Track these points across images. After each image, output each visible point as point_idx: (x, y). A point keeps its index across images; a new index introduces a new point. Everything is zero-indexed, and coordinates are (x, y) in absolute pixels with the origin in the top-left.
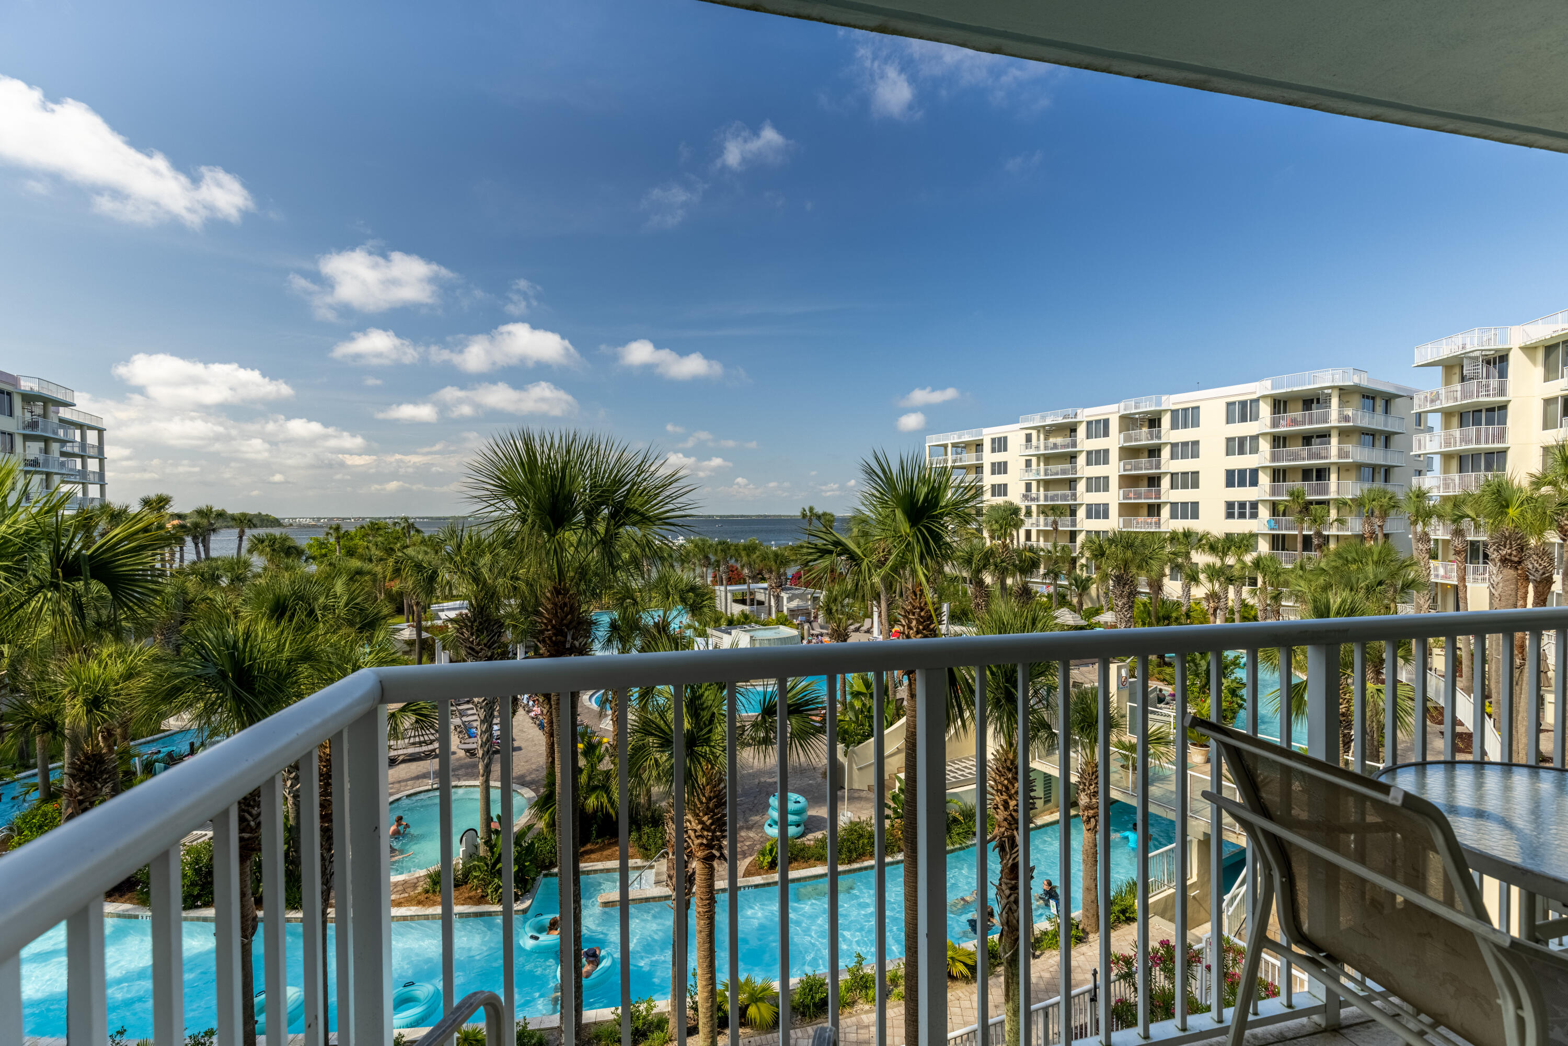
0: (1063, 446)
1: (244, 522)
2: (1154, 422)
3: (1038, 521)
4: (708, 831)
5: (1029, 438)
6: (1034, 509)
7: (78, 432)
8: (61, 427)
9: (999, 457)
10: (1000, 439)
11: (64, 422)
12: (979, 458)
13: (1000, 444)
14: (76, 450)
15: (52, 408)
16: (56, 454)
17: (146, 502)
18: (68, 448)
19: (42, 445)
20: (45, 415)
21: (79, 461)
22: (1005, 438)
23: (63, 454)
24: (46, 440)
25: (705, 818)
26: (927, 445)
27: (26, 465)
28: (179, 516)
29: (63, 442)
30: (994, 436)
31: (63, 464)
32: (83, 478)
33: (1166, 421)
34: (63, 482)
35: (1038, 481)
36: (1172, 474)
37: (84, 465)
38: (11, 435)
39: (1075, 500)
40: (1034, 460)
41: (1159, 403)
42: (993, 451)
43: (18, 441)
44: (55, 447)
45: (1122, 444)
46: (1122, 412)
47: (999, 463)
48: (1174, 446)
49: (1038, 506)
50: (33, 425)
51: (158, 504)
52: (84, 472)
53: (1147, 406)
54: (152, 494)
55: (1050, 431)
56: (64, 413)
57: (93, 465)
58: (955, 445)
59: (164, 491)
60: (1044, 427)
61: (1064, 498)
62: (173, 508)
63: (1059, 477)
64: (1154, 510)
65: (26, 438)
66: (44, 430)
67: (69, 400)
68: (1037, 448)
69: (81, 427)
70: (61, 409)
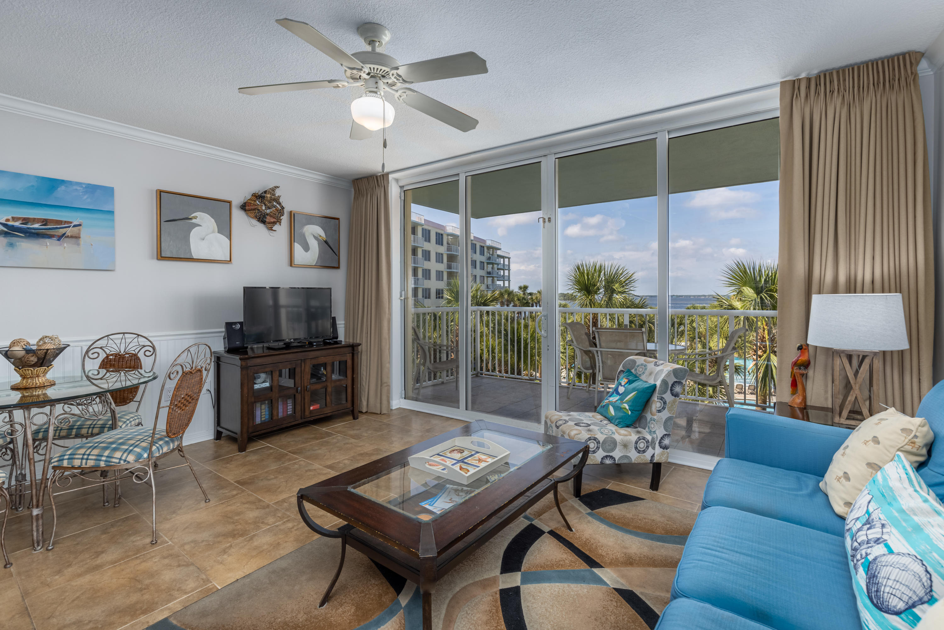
7: (502, 260)
8: (498, 258)
11: (499, 256)
14: (502, 267)
15: (495, 251)
16: (496, 269)
17: (520, 288)
18: (499, 267)
19: (492, 266)
20: (493, 255)
21: (502, 271)
23: (498, 269)
24: (493, 264)
27: (488, 274)
28: (531, 294)
29: (498, 264)
31: (498, 273)
32: (503, 278)
34: (498, 280)
37: (504, 273)
38: (483, 263)
43: (485, 264)
44: (495, 266)
50: (489, 258)
51: (524, 288)
52: (504, 276)
54: (522, 285)
56: (499, 252)
57: (506, 273)
59: (526, 284)
62: (528, 291)
65: (488, 263)
66: (492, 261)
67: (499, 247)
69: (503, 257)
70: (498, 251)
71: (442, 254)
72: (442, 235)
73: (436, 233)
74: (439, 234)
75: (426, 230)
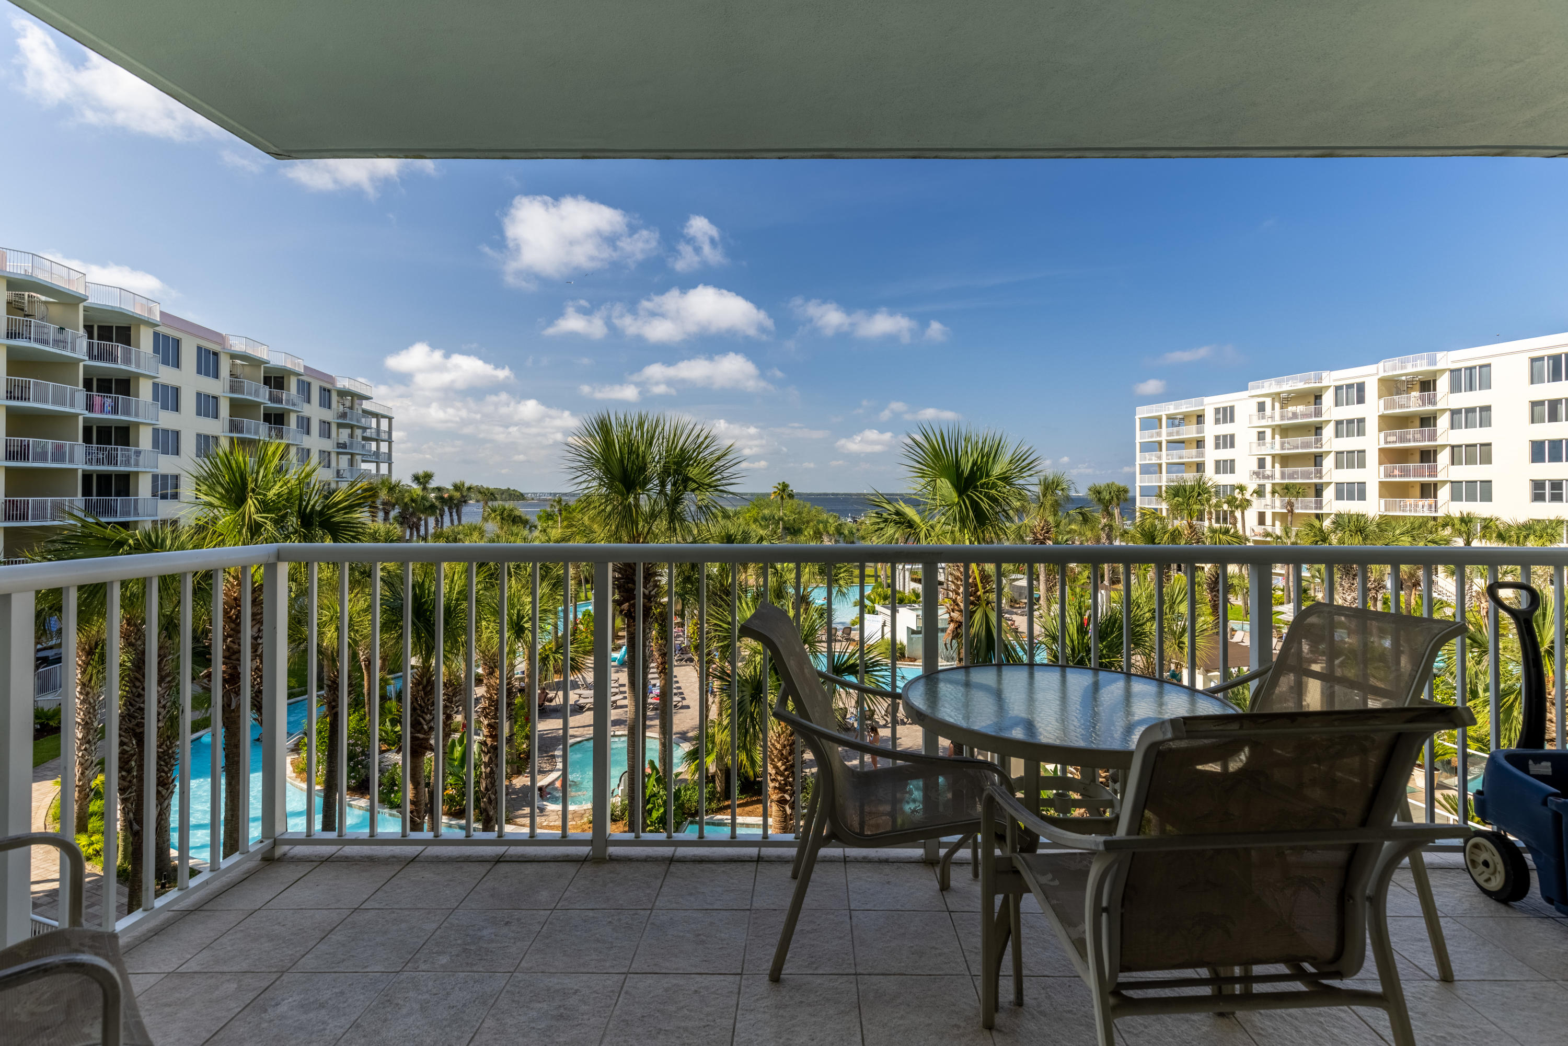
0: (1304, 415)
1: (489, 495)
2: (1427, 385)
3: (1273, 502)
4: (781, 776)
5: (1261, 407)
6: (1268, 488)
7: (374, 421)
8: (364, 417)
9: (1225, 429)
10: (1225, 409)
11: (366, 413)
12: (1200, 431)
13: (1226, 415)
14: (374, 436)
15: (357, 401)
16: (360, 439)
17: (416, 478)
18: (368, 433)
19: (349, 431)
20: (351, 408)
21: (374, 445)
22: (1232, 408)
23: (364, 438)
24: (352, 427)
25: (779, 764)
26: (1137, 417)
27: (338, 447)
28: (439, 489)
29: (364, 429)
30: (1218, 406)
31: (363, 446)
32: (376, 458)
33: (1443, 383)
34: (363, 461)
35: (1274, 456)
36: (1453, 447)
37: (378, 447)
38: (329, 423)
39: (1321, 478)
40: (1269, 432)
41: (1433, 362)
42: (1217, 421)
43: (334, 428)
44: (358, 432)
45: (1382, 411)
46: (1382, 374)
47: (1225, 437)
48: (1455, 412)
49: (1273, 484)
50: (344, 415)
51: (423, 479)
52: (377, 453)
53: (1417, 365)
54: (421, 472)
55: (1286, 400)
56: (366, 405)
57: (384, 447)
58: (1171, 418)
59: (429, 469)
60: (1279, 394)
61: (1306, 475)
62: (433, 484)
63: (1300, 451)
64: (1428, 490)
65: (339, 426)
66: (351, 419)
67: (368, 394)
68: (1272, 417)
69: (377, 416)
70: (364, 402)
71: (216, 398)
72: (216, 354)
73: (199, 349)
74: (208, 351)
75: (166, 338)
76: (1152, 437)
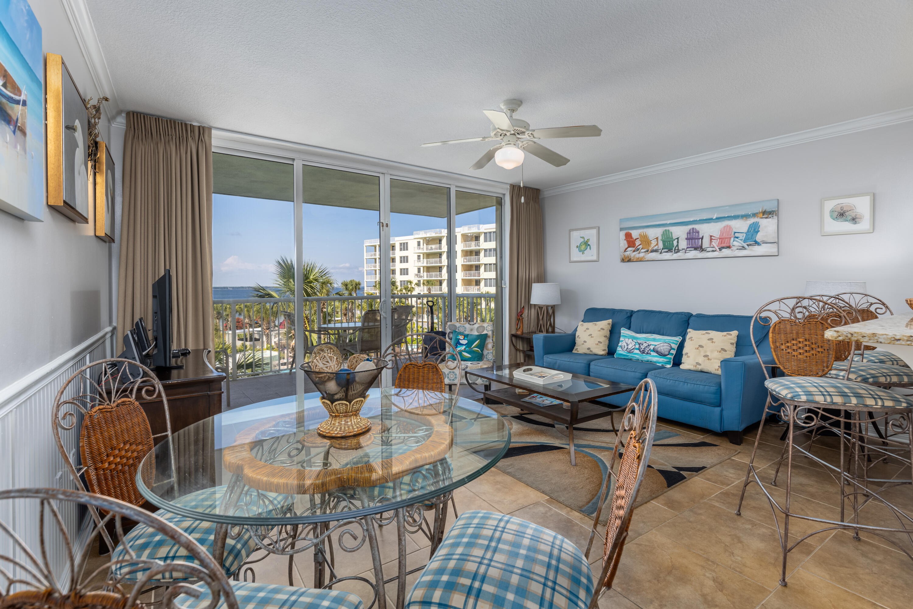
0: (436, 249)
2: (477, 238)
3: (424, 288)
5: (419, 244)
6: (422, 282)
9: (404, 253)
10: (404, 243)
12: (394, 254)
13: (404, 246)
22: (407, 243)
26: (365, 245)
30: (401, 242)
33: (482, 238)
35: (424, 267)
36: (485, 265)
39: (441, 277)
40: (422, 255)
41: (479, 229)
42: (401, 250)
45: (463, 248)
46: (462, 232)
47: (404, 257)
48: (486, 250)
49: (424, 280)
53: (473, 230)
55: (429, 241)
60: (425, 238)
61: (436, 276)
63: (433, 265)
64: (478, 283)
68: (423, 249)
76: (372, 256)
